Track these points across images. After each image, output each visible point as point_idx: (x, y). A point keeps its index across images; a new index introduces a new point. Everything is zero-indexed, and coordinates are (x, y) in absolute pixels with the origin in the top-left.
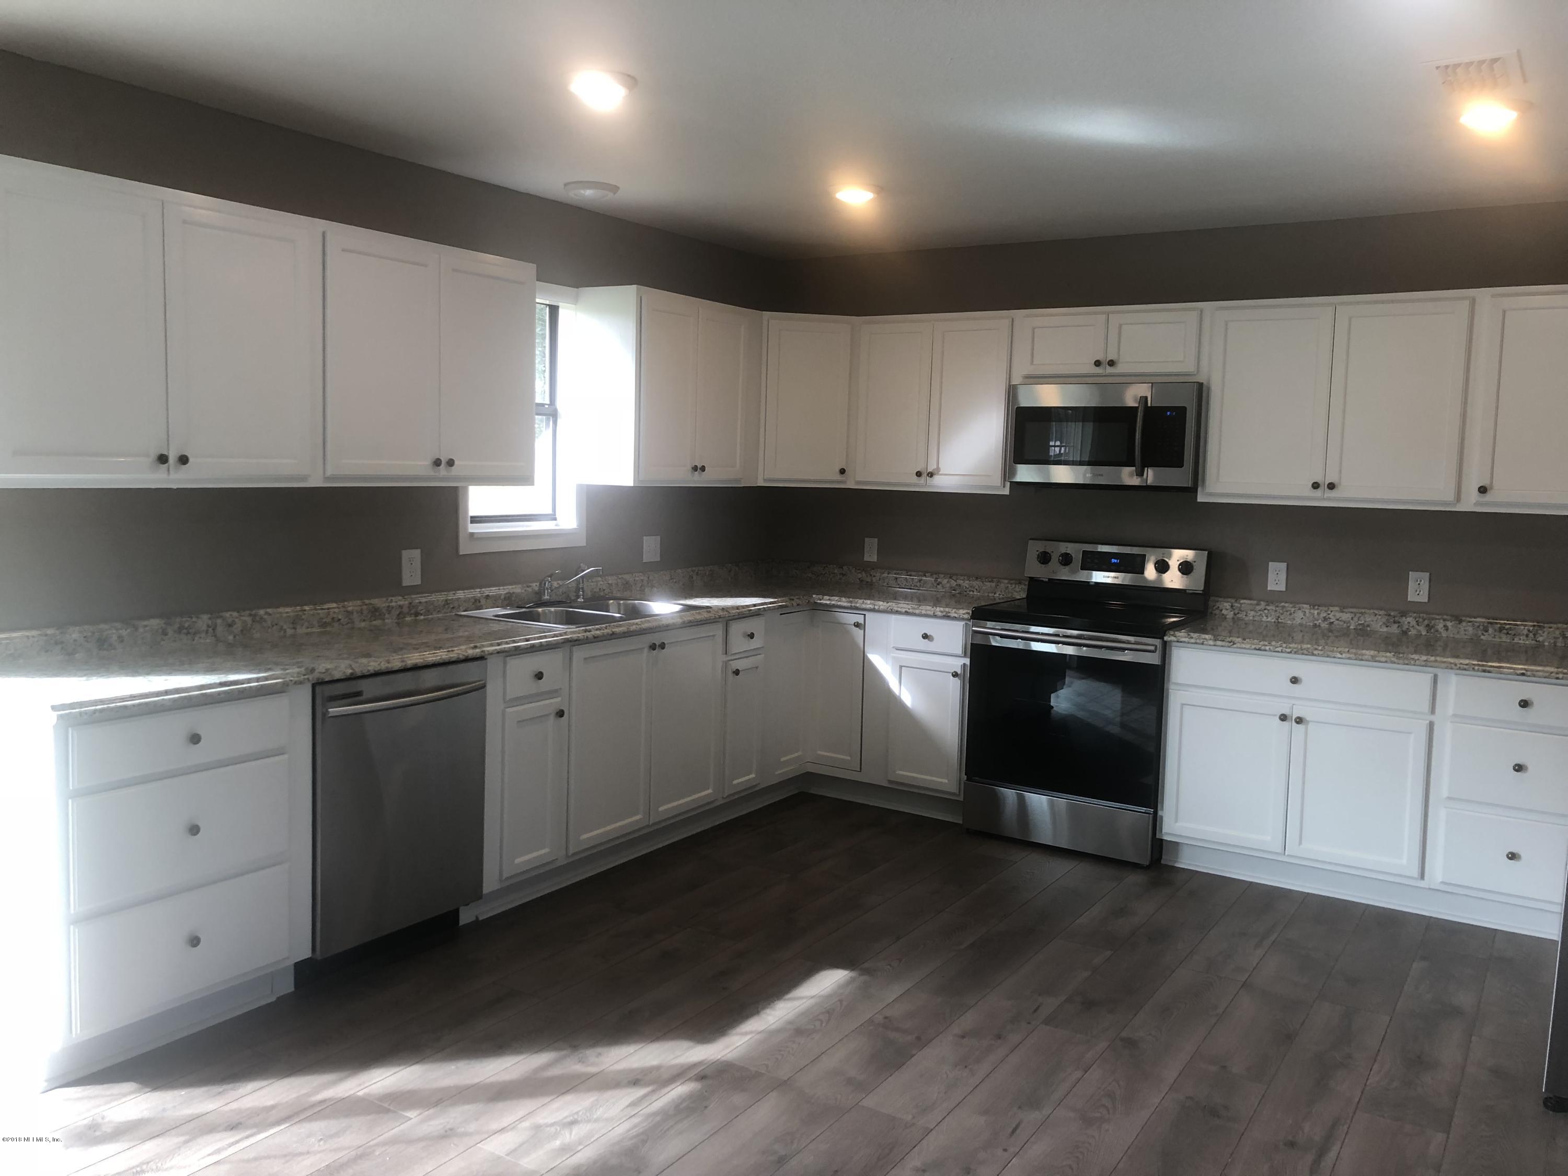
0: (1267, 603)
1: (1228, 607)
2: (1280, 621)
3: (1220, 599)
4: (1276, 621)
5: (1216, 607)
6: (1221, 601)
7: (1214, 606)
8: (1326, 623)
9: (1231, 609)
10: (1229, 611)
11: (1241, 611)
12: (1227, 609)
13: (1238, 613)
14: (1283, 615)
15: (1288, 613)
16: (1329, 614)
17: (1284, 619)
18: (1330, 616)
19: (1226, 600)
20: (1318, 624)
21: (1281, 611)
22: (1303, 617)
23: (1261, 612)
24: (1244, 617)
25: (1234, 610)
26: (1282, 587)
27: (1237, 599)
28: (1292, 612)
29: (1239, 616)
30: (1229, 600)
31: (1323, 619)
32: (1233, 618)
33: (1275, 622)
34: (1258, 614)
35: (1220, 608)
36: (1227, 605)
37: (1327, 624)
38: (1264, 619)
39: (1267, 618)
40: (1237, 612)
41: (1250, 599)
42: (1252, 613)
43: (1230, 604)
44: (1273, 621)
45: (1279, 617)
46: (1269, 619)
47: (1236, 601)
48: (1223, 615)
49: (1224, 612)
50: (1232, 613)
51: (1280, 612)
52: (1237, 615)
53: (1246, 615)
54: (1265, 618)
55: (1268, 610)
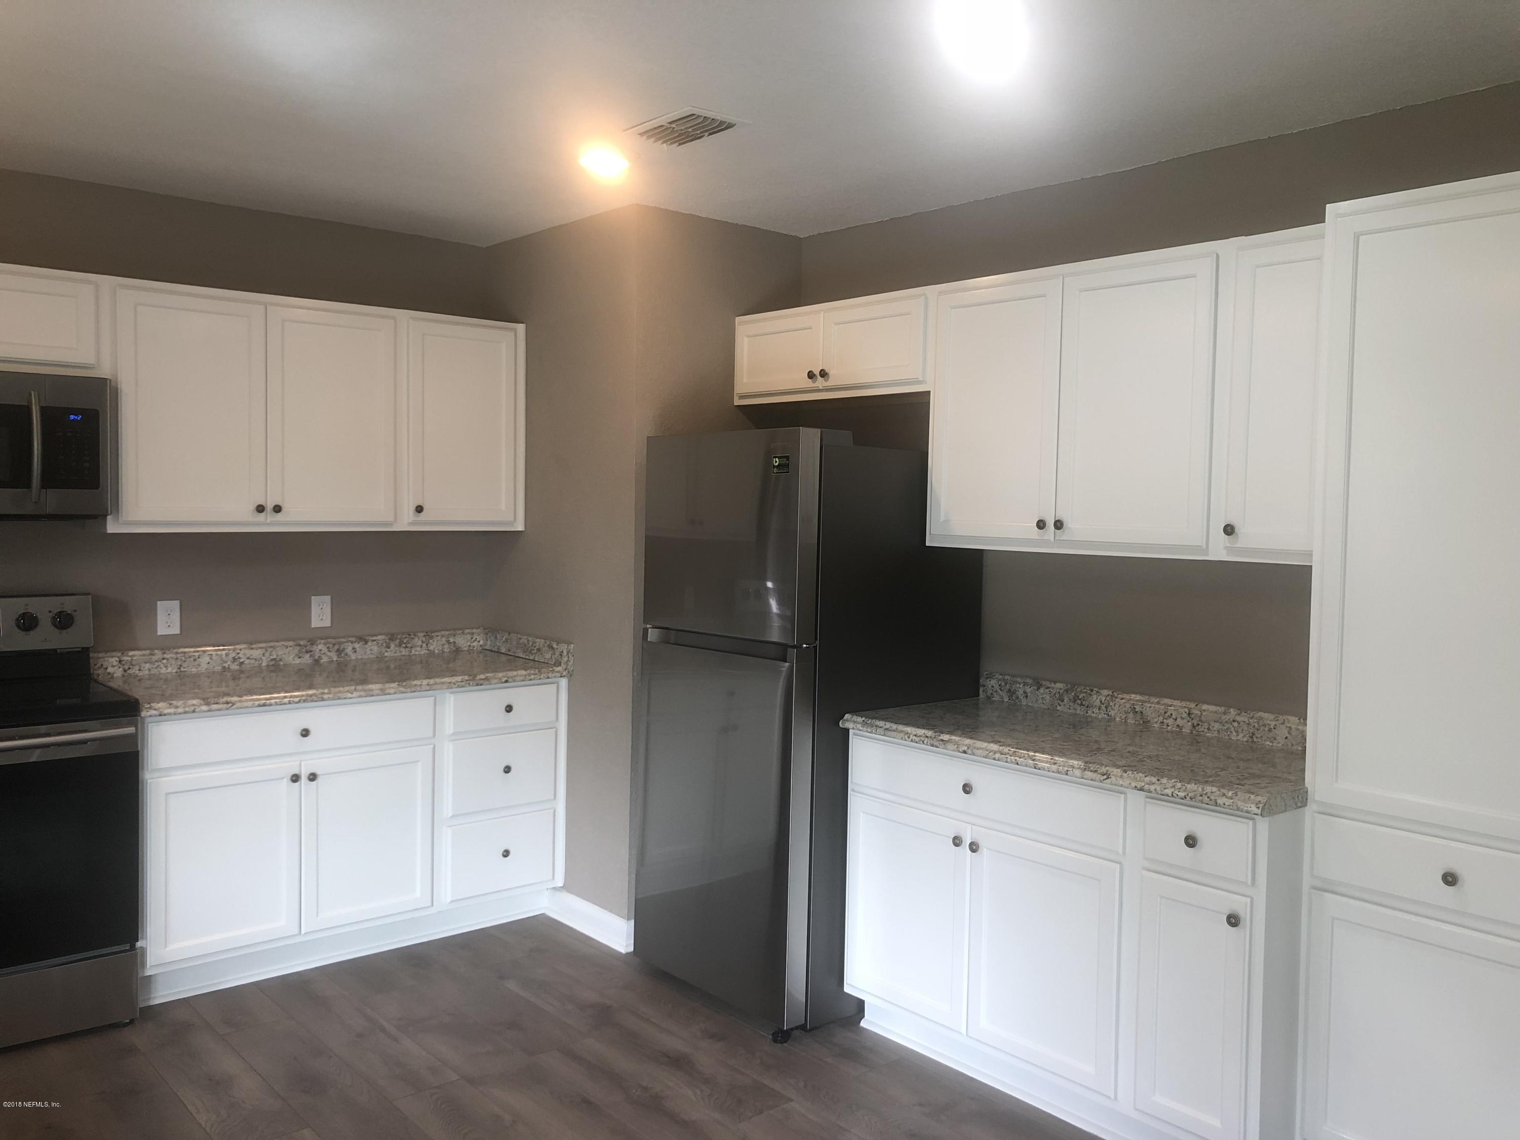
0: (163, 651)
1: (115, 663)
2: (182, 669)
3: (101, 655)
4: (178, 671)
5: (99, 665)
6: (104, 658)
7: (95, 665)
8: (236, 664)
9: (119, 665)
10: (116, 668)
11: (132, 665)
12: (113, 666)
13: (129, 668)
14: (185, 663)
15: (192, 659)
16: (238, 653)
17: (187, 666)
18: (240, 655)
19: (108, 654)
20: (227, 666)
21: (183, 658)
22: (210, 661)
23: (160, 663)
24: (137, 672)
25: (123, 665)
26: (176, 630)
27: (124, 651)
28: (196, 658)
29: (131, 671)
30: (114, 654)
31: (233, 661)
32: (123, 676)
33: (176, 672)
34: (155, 666)
35: (104, 666)
36: (114, 661)
37: (237, 665)
38: (163, 670)
39: (167, 669)
40: (127, 668)
41: (138, 649)
42: (147, 666)
43: (117, 660)
44: (174, 671)
45: (181, 666)
46: (169, 670)
47: (123, 653)
48: (109, 673)
49: (110, 670)
50: (121, 669)
51: (181, 660)
52: (128, 672)
53: (139, 670)
54: (164, 669)
55: (167, 659)
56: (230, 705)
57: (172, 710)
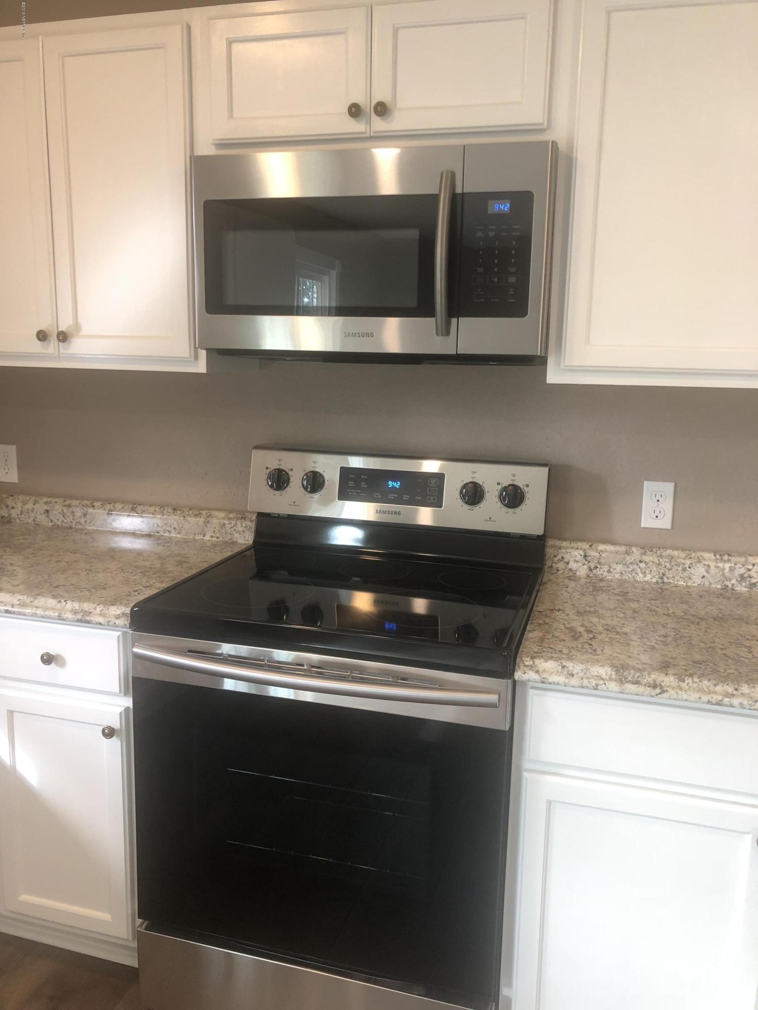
0: (643, 551)
1: (579, 558)
2: (665, 580)
3: (564, 544)
4: (660, 581)
5: (559, 557)
6: (567, 548)
7: (555, 556)
8: (744, 584)
9: (584, 561)
10: (580, 564)
11: (600, 563)
12: (577, 562)
13: (596, 567)
14: (670, 572)
15: (680, 569)
16: (749, 570)
17: (673, 577)
18: (752, 573)
19: (574, 544)
20: (730, 586)
21: (668, 565)
22: (706, 574)
23: (635, 566)
24: (606, 573)
25: (589, 562)
26: (665, 523)
27: (593, 542)
28: (687, 566)
29: (598, 572)
30: (580, 544)
31: (739, 579)
32: (588, 576)
33: (657, 583)
34: (630, 570)
35: (566, 560)
36: (577, 554)
37: (745, 587)
38: (640, 578)
39: (645, 576)
40: (593, 565)
41: (614, 543)
42: (619, 568)
43: (583, 554)
44: (654, 580)
45: (664, 575)
46: (648, 578)
47: (591, 546)
48: (571, 570)
49: (573, 565)
50: (585, 567)
51: (665, 566)
52: (594, 571)
53: (609, 571)
54: (641, 575)
55: (646, 563)
56: (658, 690)
57: (561, 679)
